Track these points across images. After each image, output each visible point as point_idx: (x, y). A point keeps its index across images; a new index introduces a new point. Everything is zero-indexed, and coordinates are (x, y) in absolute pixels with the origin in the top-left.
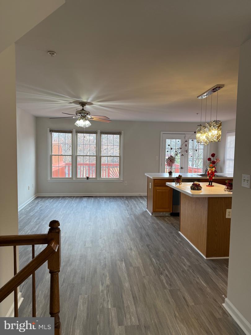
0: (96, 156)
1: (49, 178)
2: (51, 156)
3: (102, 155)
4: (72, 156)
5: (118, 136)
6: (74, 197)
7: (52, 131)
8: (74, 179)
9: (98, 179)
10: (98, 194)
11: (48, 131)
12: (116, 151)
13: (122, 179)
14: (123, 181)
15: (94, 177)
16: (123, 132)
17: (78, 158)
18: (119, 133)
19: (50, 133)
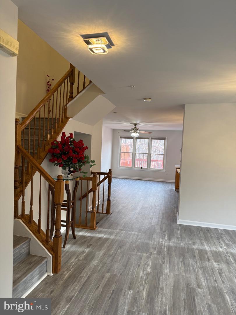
0: (148, 154)
1: (118, 167)
2: (120, 153)
3: (151, 153)
4: (133, 153)
5: (164, 140)
6: (132, 179)
7: (121, 138)
8: (133, 168)
9: (149, 169)
10: (148, 179)
11: (120, 138)
12: (162, 151)
13: (165, 170)
14: (166, 171)
15: (146, 167)
16: (166, 138)
17: (137, 154)
18: (164, 139)
19: (120, 139)
